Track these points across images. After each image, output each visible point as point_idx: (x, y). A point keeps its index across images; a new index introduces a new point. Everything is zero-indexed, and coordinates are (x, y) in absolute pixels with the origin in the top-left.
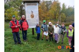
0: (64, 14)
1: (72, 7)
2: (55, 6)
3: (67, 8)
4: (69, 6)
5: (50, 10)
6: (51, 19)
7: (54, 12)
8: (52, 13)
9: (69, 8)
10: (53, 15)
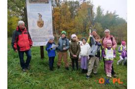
2: (84, 10)
7: (82, 20)
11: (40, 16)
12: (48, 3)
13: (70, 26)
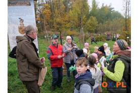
0: (94, 18)
1: (108, 6)
2: (78, 3)
3: (100, 8)
4: (103, 4)
5: (71, 11)
6: (72, 28)
7: (77, 14)
8: (74, 16)
9: (103, 8)
10: (76, 19)
11: (22, 20)
12: (30, 5)
13: (64, 21)
